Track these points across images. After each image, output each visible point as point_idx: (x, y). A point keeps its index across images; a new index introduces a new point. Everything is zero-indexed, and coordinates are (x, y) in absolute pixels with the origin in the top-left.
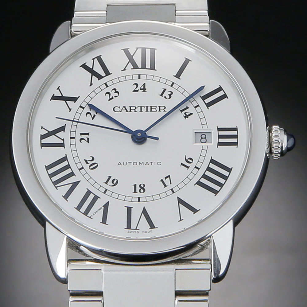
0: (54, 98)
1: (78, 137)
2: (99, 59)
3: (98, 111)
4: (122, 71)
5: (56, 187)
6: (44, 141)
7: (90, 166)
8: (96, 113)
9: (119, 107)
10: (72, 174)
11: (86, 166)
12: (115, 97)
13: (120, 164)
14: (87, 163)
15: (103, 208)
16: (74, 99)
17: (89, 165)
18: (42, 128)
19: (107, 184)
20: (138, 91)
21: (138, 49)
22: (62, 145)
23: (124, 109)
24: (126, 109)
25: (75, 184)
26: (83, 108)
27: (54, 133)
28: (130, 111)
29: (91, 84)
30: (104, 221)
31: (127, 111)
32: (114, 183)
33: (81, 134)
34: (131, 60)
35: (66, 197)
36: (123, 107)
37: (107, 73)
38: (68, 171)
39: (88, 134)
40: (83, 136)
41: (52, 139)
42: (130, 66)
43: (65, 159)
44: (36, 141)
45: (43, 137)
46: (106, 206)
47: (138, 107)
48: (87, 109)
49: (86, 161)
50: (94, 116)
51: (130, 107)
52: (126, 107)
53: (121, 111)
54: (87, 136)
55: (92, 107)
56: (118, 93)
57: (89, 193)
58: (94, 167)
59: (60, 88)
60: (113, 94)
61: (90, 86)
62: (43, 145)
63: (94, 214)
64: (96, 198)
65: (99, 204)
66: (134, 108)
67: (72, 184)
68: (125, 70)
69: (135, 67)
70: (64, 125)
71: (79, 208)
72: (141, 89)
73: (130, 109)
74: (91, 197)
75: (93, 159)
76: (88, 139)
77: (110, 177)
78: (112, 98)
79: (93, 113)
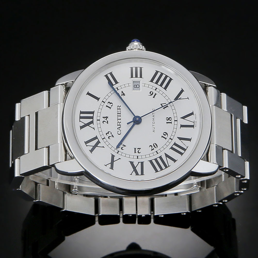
0: (112, 168)
1: (137, 154)
2: (86, 143)
3: (121, 143)
4: (94, 130)
5: (169, 166)
6: (140, 173)
7: (156, 148)
8: (122, 144)
9: (118, 131)
10: (161, 158)
11: (156, 149)
12: (111, 133)
13: (154, 131)
14: (153, 149)
15: (181, 140)
16: (113, 156)
17: (154, 148)
18: (131, 174)
19: (166, 138)
20: (107, 121)
21: (80, 120)
22: (142, 163)
23: (119, 129)
24: (119, 128)
25: (167, 156)
26: (119, 151)
27: (134, 168)
28: (120, 125)
29: (103, 147)
30: (189, 140)
31: (120, 127)
32: (166, 134)
33: (135, 152)
34: (88, 124)
35: (175, 161)
36: (118, 129)
37: (96, 138)
38: (159, 160)
39: (135, 149)
40: (137, 151)
41: (139, 169)
42: (91, 125)
43: (151, 161)
44: (140, 178)
45: (137, 174)
46: (180, 139)
47: (118, 121)
48: (119, 149)
49: (152, 150)
50: (123, 145)
51: (118, 125)
52: (118, 128)
53: (121, 130)
54: (136, 149)
55: (118, 147)
56: (109, 132)
57: (172, 148)
58: (156, 145)
59: (105, 165)
60: (110, 135)
61: (104, 147)
62: (142, 174)
63: (185, 145)
64: (175, 144)
65: (179, 142)
66: (118, 123)
67: (167, 157)
68: (94, 128)
69: (92, 122)
70: (129, 162)
71: (182, 154)
72: (106, 119)
73: (119, 125)
74: (174, 147)
75: (151, 146)
76: (138, 149)
77: (162, 137)
78: (112, 135)
79: (121, 146)
